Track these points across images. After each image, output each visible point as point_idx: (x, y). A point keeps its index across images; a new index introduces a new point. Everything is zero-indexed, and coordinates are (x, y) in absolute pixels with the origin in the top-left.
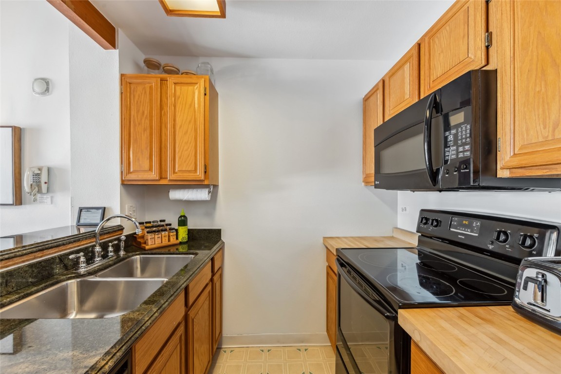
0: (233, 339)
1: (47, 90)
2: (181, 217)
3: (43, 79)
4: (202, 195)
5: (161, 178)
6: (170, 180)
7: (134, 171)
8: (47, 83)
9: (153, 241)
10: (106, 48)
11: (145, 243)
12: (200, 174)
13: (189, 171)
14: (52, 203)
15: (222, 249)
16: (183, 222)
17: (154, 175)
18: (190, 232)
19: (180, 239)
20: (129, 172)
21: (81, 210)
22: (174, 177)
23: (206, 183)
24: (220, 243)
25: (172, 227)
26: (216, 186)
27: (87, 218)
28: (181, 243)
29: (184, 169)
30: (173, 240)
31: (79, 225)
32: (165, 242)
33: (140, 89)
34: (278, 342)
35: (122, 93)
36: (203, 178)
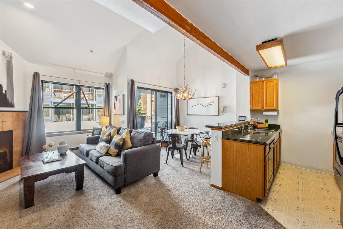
0: (285, 162)
1: (225, 86)
2: (266, 120)
3: (224, 84)
4: (275, 113)
5: (262, 109)
6: (265, 109)
7: (254, 107)
8: (225, 85)
9: (259, 126)
10: (246, 76)
11: (257, 126)
12: (275, 107)
13: (272, 107)
14: (226, 115)
15: (281, 131)
16: (267, 121)
17: (260, 107)
18: (269, 125)
19: (266, 127)
20: (253, 107)
21: (239, 117)
22: (266, 108)
23: (277, 110)
24: (280, 129)
25: (263, 123)
26: (279, 111)
27: (241, 119)
28: (266, 128)
29: (270, 106)
30: (264, 127)
31: (239, 121)
32: (262, 127)
33: (256, 85)
34: (306, 168)
35: (250, 87)
36: (276, 108)
